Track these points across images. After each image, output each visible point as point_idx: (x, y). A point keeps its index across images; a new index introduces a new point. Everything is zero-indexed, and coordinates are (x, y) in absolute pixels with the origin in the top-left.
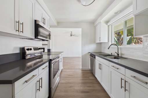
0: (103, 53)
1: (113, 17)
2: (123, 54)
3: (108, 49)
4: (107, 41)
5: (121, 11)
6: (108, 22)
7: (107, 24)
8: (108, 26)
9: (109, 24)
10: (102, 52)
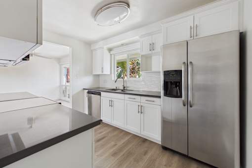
0: (102, 88)
1: (118, 47)
2: (128, 87)
3: (116, 82)
4: (109, 73)
5: (127, 44)
6: (111, 51)
7: (109, 52)
8: (111, 55)
9: (112, 53)
10: (100, 86)
